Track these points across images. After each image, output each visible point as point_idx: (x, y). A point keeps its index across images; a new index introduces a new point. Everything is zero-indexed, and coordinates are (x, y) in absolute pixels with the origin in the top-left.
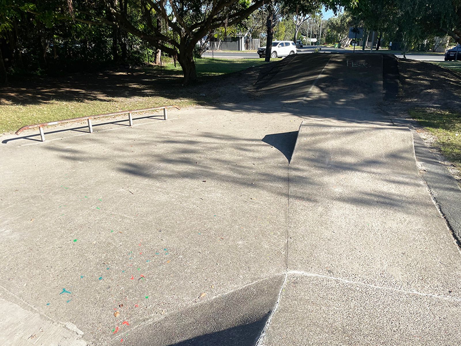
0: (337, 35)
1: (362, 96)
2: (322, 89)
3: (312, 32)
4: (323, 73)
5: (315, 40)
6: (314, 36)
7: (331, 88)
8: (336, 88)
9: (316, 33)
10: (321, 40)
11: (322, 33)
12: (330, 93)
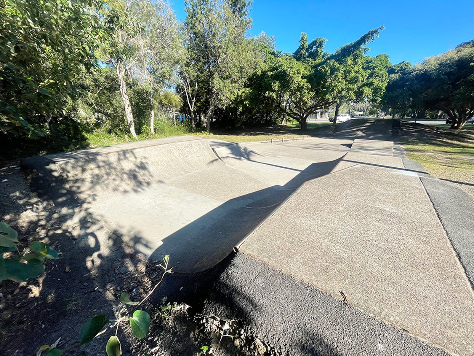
0: (376, 110)
1: (381, 135)
2: (363, 133)
3: (360, 109)
4: (364, 127)
5: (362, 113)
6: (361, 111)
7: (367, 132)
8: (370, 132)
9: (363, 109)
10: (366, 113)
11: (367, 109)
12: (367, 134)
